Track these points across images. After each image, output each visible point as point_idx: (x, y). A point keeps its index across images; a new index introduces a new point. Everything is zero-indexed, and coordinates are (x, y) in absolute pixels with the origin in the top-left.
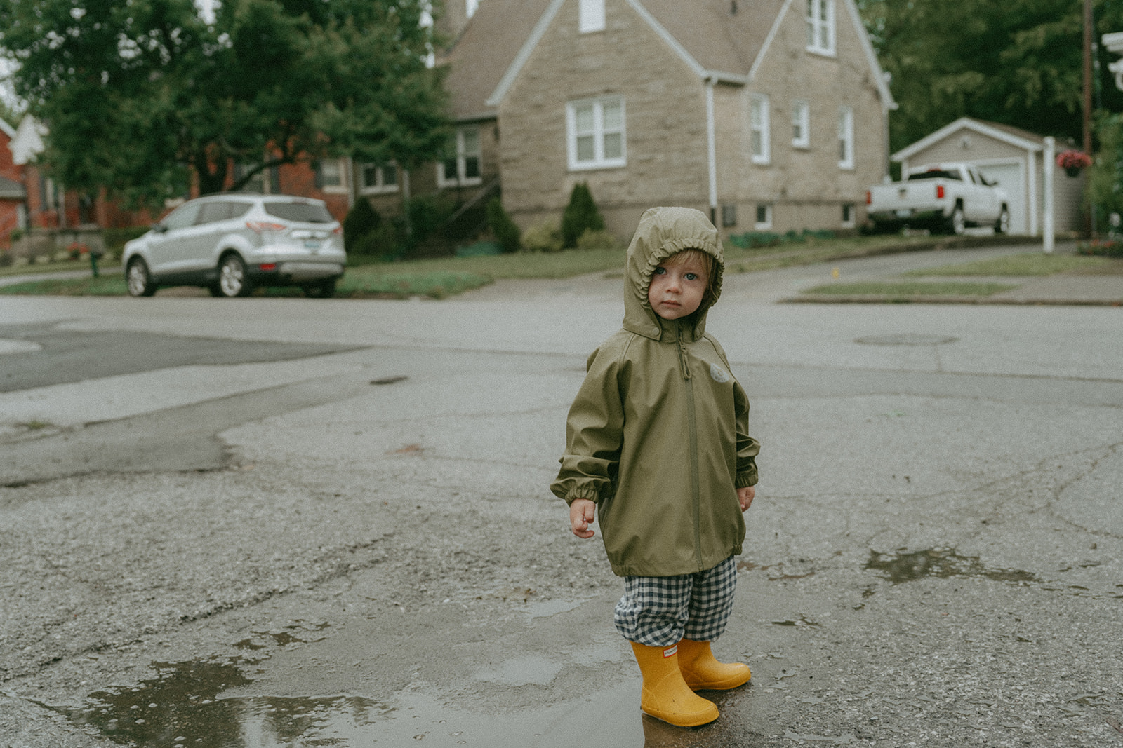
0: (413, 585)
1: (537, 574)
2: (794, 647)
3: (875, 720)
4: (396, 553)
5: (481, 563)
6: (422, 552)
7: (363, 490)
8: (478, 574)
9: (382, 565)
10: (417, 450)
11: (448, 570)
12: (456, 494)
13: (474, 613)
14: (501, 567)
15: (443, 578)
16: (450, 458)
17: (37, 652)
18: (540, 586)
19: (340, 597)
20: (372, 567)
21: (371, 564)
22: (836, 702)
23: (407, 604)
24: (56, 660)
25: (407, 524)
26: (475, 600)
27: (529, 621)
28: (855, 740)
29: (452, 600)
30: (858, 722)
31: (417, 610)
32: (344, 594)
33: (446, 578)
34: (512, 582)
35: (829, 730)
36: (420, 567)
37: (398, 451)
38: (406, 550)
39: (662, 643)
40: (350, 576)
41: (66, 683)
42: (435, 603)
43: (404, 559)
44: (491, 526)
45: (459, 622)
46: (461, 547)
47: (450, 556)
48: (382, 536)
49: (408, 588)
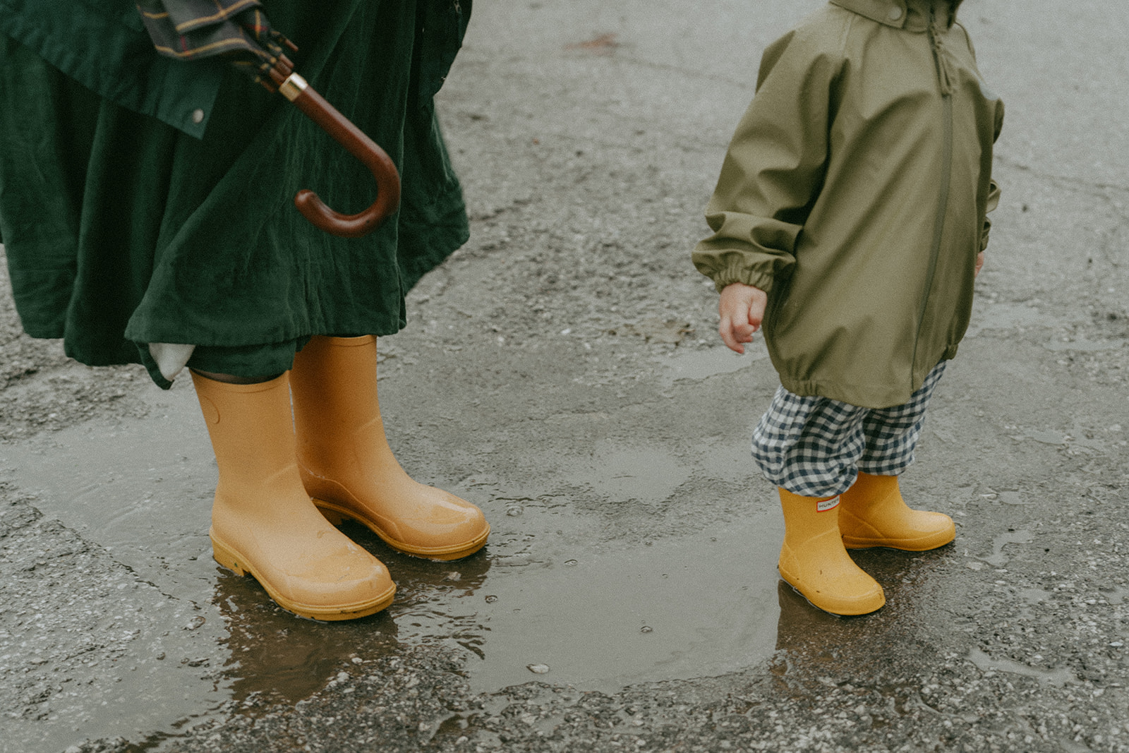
0: (528, 297)
1: (708, 298)
2: (1042, 485)
3: (1116, 648)
4: (522, 236)
5: (635, 268)
6: (558, 238)
7: (515, 112)
8: (626, 288)
9: (497, 255)
10: (609, 44)
11: (585, 275)
12: (640, 133)
13: (596, 359)
14: (662, 277)
15: (575, 288)
16: (651, 65)
17: (8, 356)
18: (706, 321)
19: (423, 307)
20: (483, 257)
21: (482, 253)
22: (1068, 603)
23: (509, 331)
24: (30, 373)
25: (554, 184)
26: (605, 334)
27: (668, 384)
28: (1073, 681)
29: (573, 332)
30: (1089, 646)
31: (520, 344)
32: (432, 302)
33: (579, 290)
34: (669, 307)
35: (1039, 657)
36: (549, 265)
37: (584, 44)
38: (537, 232)
39: (818, 492)
40: (449, 270)
41: (31, 415)
42: (548, 334)
43: (531, 247)
44: (669, 200)
45: (570, 372)
46: (615, 235)
47: (594, 251)
48: (511, 204)
49: (520, 302)
